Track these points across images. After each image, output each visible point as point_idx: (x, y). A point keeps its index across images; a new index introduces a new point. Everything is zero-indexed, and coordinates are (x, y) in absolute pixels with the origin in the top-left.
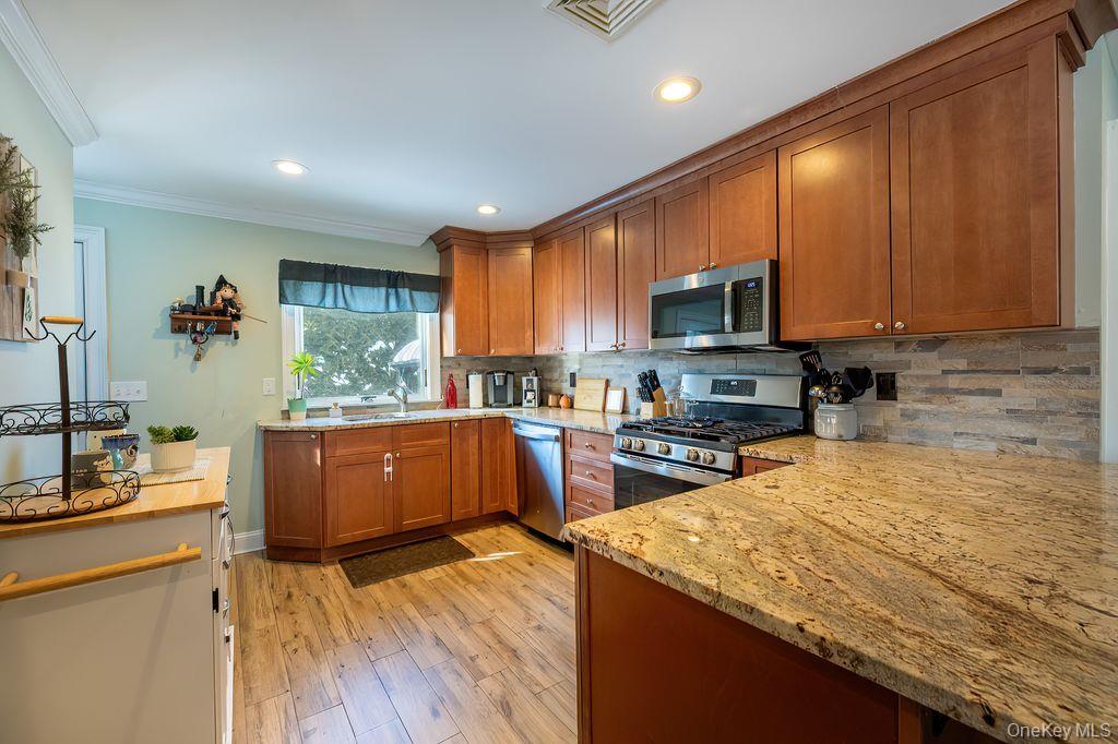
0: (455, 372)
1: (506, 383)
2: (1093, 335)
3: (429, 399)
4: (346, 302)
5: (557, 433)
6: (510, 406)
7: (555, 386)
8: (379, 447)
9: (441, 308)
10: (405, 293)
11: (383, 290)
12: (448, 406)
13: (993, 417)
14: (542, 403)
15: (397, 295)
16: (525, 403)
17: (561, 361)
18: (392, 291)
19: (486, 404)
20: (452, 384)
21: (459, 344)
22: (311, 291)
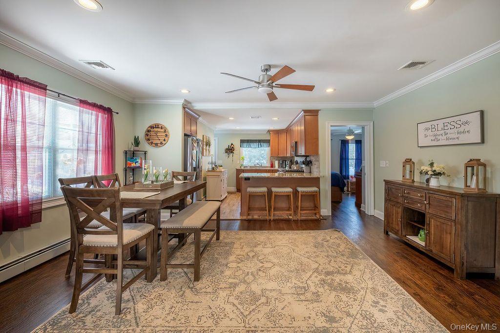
0: (272, 160)
1: (283, 162)
2: (319, 155)
3: (267, 165)
4: (251, 146)
10: (262, 144)
11: (258, 144)
12: (271, 168)
16: (286, 167)
19: (279, 167)
21: (271, 154)
22: (245, 144)
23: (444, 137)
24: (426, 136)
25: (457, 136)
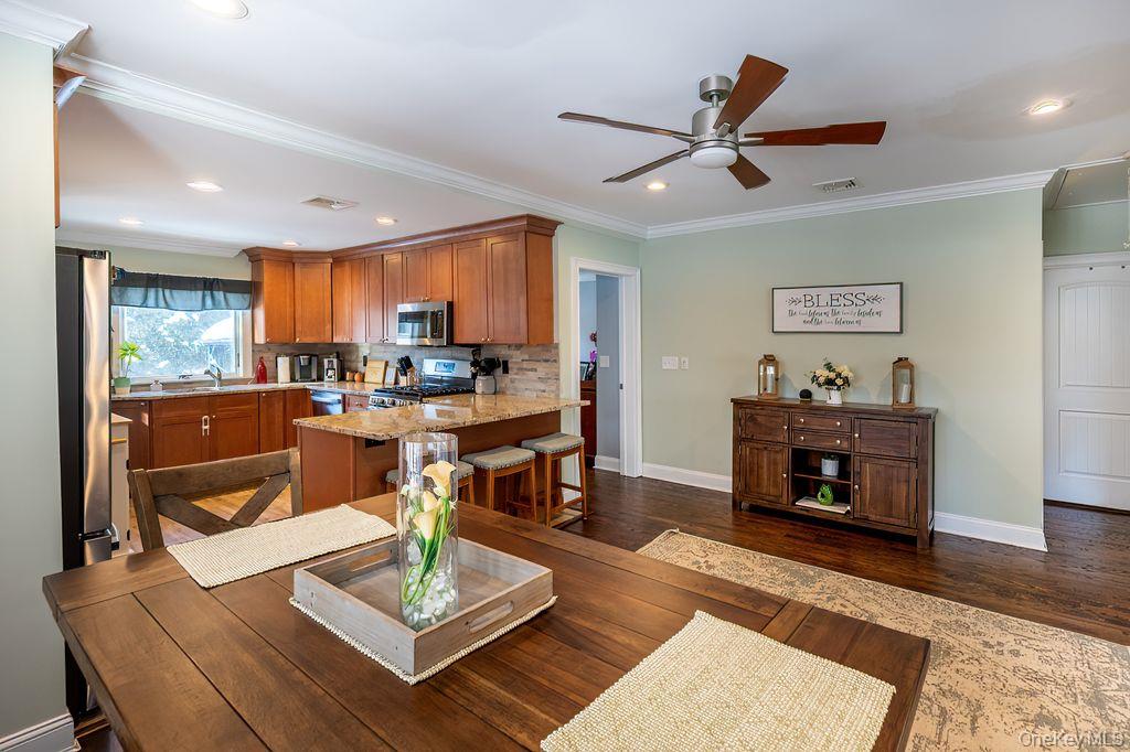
0: (265, 355)
1: (310, 363)
2: (557, 345)
3: (241, 375)
4: (166, 302)
5: (340, 397)
6: (314, 381)
7: (353, 365)
8: (198, 411)
9: (253, 306)
10: (220, 295)
11: (200, 293)
12: (258, 383)
13: (535, 381)
14: (342, 378)
15: (213, 297)
16: (326, 378)
17: (357, 347)
18: (208, 293)
19: (293, 380)
20: (263, 365)
21: (268, 334)
22: (135, 294)
23: (833, 319)
24: (792, 314)
25: (857, 318)
